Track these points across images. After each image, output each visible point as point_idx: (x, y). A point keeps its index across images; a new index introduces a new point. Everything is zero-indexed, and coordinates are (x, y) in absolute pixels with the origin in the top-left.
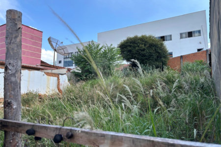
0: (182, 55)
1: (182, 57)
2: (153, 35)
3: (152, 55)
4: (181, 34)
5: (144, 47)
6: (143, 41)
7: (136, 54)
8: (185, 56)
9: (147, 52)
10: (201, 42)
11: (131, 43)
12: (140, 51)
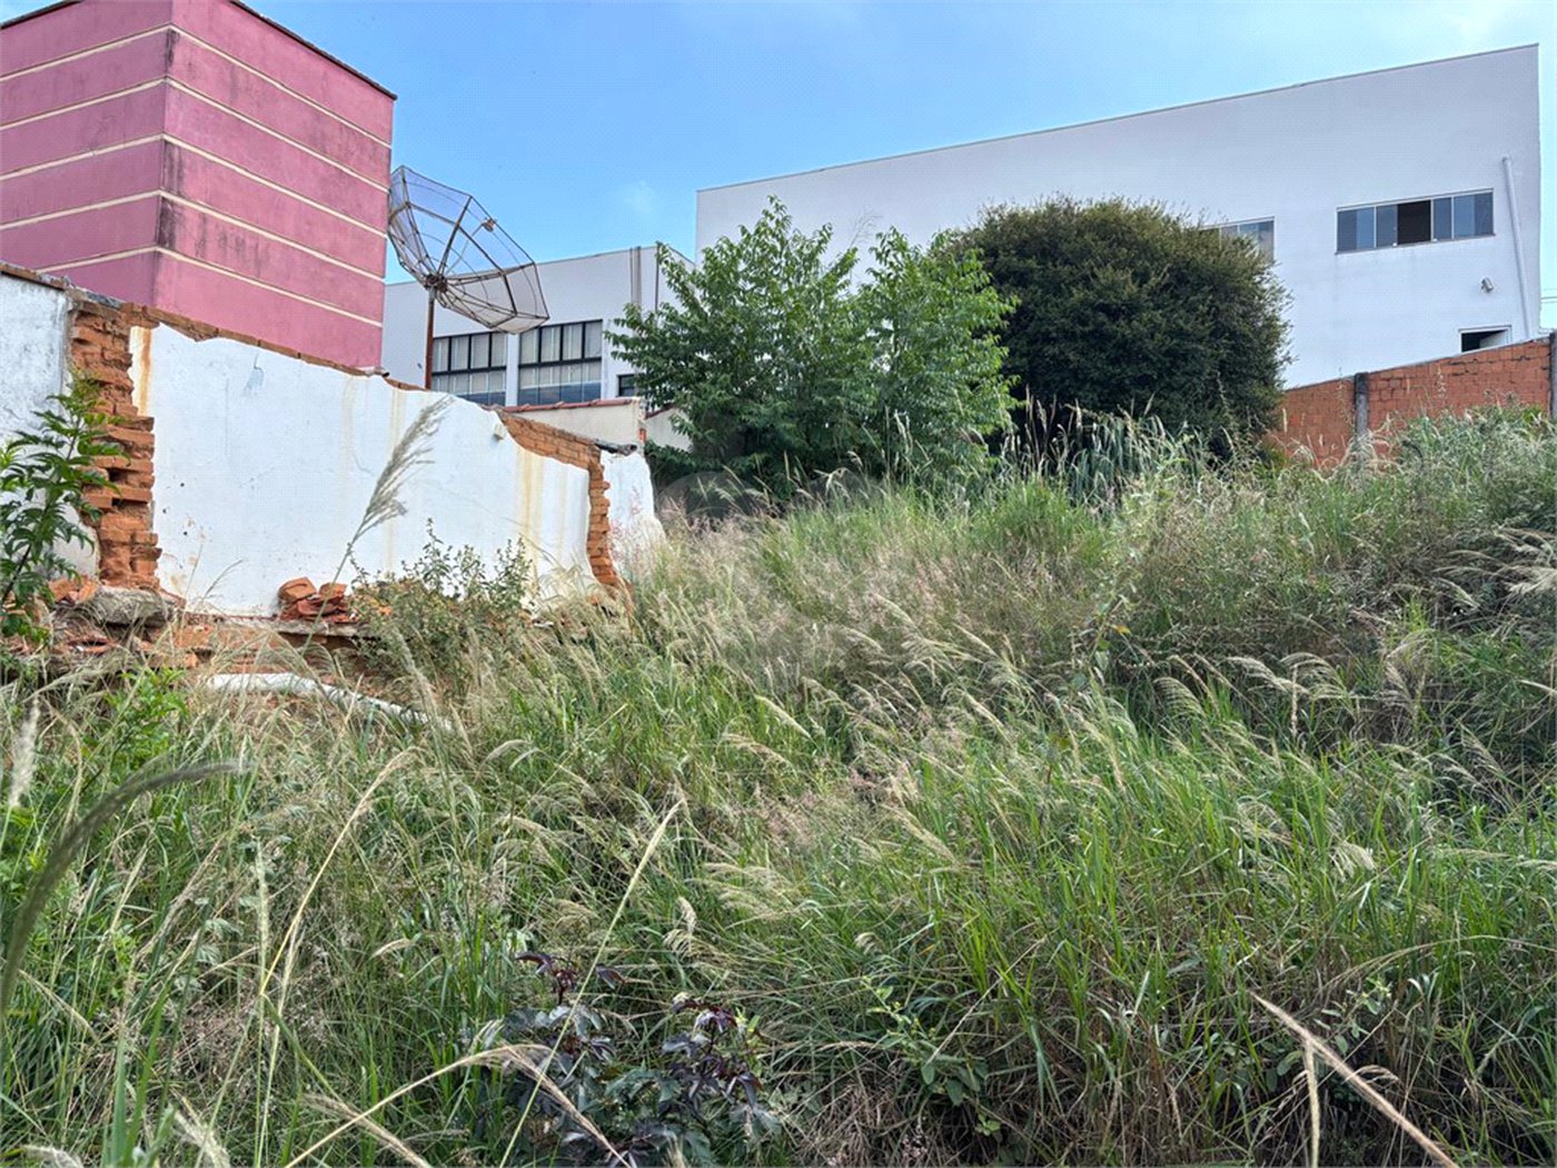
0: (1362, 371)
1: (1361, 383)
3: (1187, 356)
4: (1346, 219)
5: (1132, 288)
6: (1120, 243)
7: (1070, 336)
8: (1388, 377)
9: (1157, 327)
10: (1493, 283)
11: (1022, 253)
12: (1102, 317)
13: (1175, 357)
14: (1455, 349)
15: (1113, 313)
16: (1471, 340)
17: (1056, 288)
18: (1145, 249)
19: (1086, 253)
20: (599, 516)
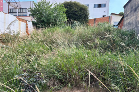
0: (95, 18)
1: (95, 19)
4: (94, 5)
5: (77, 9)
7: (72, 13)
8: (97, 19)
9: (79, 13)
11: (68, 5)
13: (80, 16)
15: (75, 12)
16: (103, 16)
17: (71, 9)
18: (78, 6)
19: (73, 6)
20: (27, 28)
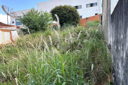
1: (87, 18)
2: (71, 5)
3: (70, 18)
4: (87, 5)
5: (66, 12)
6: (65, 9)
7: (61, 16)
8: (89, 18)
9: (68, 16)
10: (98, 10)
12: (63, 15)
14: (95, 15)
15: (64, 14)
16: (96, 14)
17: (60, 12)
18: (67, 9)
19: (62, 10)
20: (11, 36)
